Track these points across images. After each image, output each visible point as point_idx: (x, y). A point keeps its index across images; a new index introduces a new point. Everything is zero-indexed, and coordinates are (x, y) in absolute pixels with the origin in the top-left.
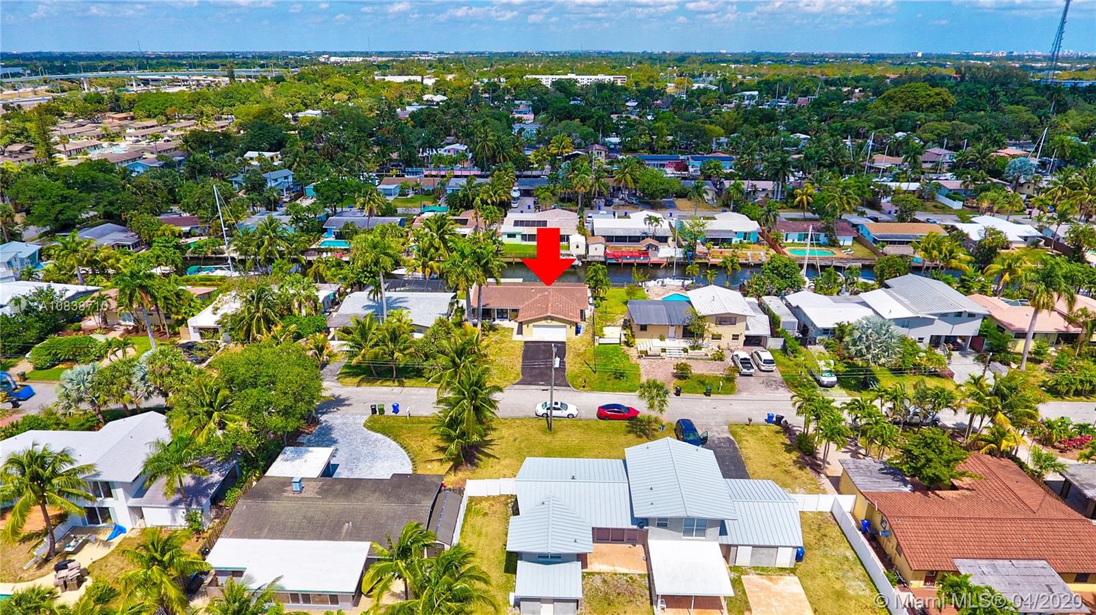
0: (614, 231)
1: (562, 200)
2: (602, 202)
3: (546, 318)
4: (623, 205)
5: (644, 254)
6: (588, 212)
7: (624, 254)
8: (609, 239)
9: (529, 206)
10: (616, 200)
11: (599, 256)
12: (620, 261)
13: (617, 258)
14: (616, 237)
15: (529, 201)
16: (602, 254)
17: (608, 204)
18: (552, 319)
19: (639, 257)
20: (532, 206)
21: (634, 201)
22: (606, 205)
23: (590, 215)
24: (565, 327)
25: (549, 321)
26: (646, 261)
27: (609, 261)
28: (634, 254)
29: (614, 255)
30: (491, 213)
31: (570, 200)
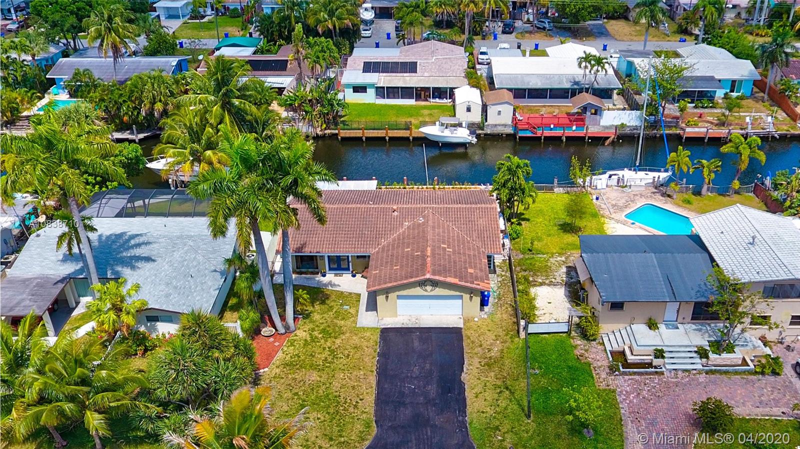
0: (526, 79)
1: (438, 24)
2: (498, 27)
3: (423, 284)
4: (530, 32)
5: (577, 120)
6: (480, 45)
7: (545, 121)
8: (519, 93)
9: (388, 35)
10: (518, 24)
11: (505, 125)
12: (539, 132)
13: (533, 128)
14: (530, 90)
15: (389, 26)
16: (510, 123)
17: (508, 30)
18: (435, 284)
19: (570, 126)
20: (393, 35)
21: (547, 25)
22: (504, 32)
23: (483, 49)
24: (461, 297)
25: (429, 288)
26: (581, 133)
27: (521, 134)
28: (562, 121)
29: (528, 123)
30: (323, 51)
31: (449, 25)
